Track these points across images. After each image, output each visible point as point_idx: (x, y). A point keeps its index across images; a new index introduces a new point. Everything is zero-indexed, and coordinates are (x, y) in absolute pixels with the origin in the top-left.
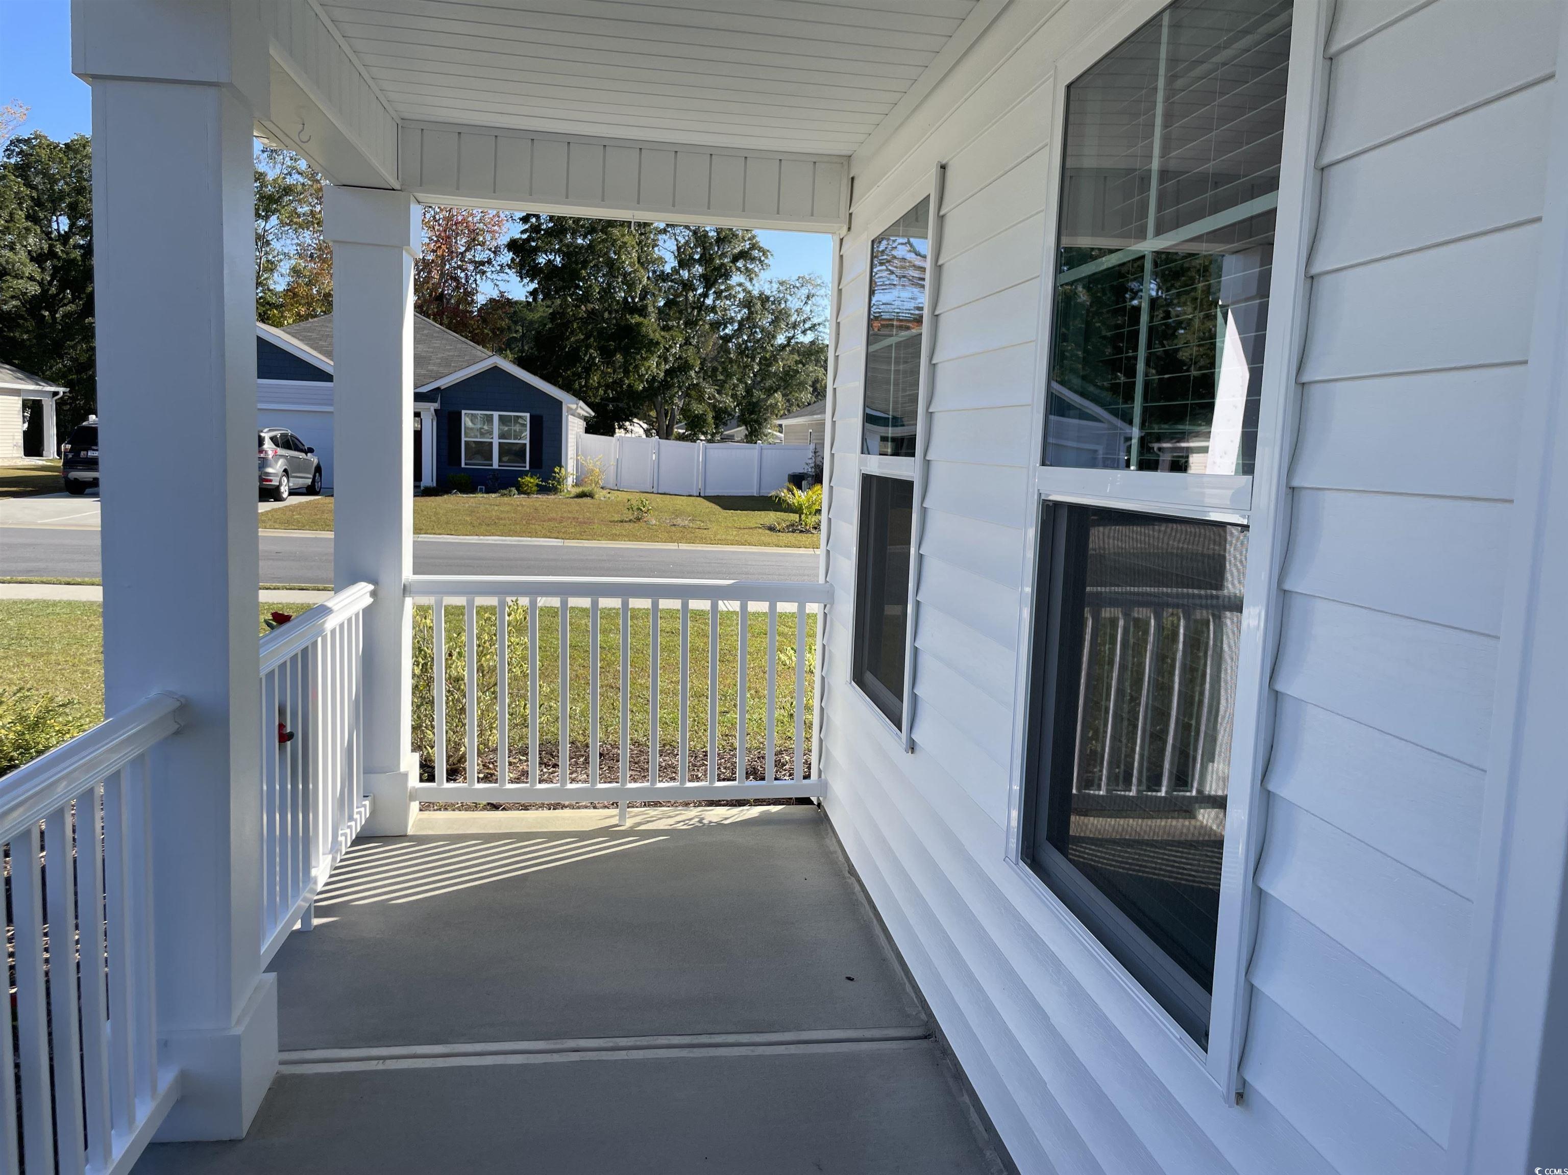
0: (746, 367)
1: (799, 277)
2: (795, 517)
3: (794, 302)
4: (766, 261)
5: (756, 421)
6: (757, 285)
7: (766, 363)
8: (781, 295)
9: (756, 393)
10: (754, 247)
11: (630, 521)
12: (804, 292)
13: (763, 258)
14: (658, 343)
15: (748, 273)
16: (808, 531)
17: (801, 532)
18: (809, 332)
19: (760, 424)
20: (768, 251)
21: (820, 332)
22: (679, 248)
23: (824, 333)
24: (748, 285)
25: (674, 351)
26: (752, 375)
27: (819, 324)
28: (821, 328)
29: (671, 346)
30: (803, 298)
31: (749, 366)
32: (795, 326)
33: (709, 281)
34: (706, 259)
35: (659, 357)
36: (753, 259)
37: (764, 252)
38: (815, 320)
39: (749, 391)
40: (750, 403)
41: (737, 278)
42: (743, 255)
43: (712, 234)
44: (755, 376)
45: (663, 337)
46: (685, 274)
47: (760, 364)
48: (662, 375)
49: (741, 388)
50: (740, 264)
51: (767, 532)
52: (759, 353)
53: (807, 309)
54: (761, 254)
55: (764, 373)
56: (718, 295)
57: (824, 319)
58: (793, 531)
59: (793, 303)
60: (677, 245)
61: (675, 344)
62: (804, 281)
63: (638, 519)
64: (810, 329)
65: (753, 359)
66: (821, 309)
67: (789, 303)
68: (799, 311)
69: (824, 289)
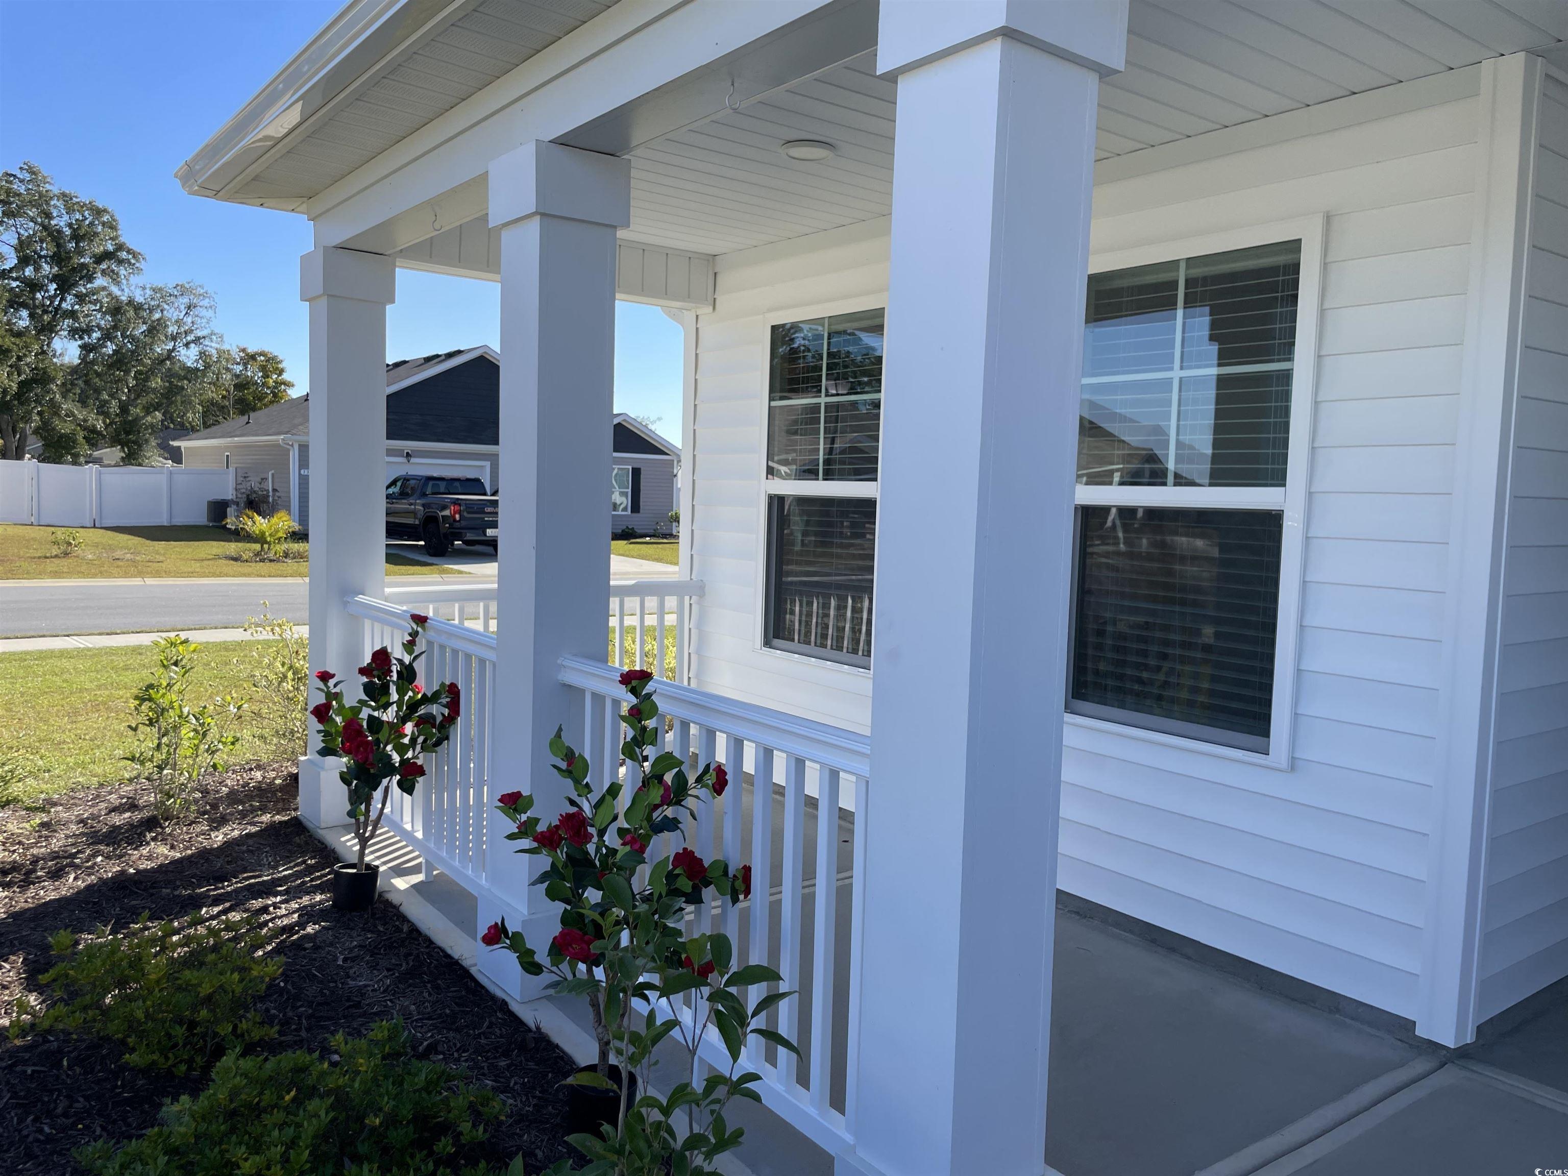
0: (119, 380)
1: (177, 285)
2: (257, 547)
3: (171, 311)
4: (137, 265)
5: (135, 442)
6: (126, 290)
7: (143, 378)
8: (156, 303)
9: (133, 410)
10: (120, 247)
11: (56, 556)
12: (185, 300)
13: (133, 261)
14: (8, 351)
15: (115, 277)
16: (278, 561)
17: (271, 561)
18: (192, 345)
19: (140, 446)
20: (139, 253)
21: (207, 346)
22: (21, 242)
23: (211, 347)
24: (115, 290)
25: (29, 360)
26: (126, 390)
27: (204, 337)
28: (207, 342)
29: (25, 355)
30: (182, 307)
31: (122, 380)
32: (174, 338)
33: (64, 285)
34: (58, 258)
35: (11, 366)
36: (120, 262)
37: (135, 255)
38: (200, 333)
39: (124, 409)
40: (125, 422)
41: (100, 281)
42: (107, 256)
43: (67, 231)
44: (129, 391)
45: (14, 344)
46: (29, 271)
47: (135, 378)
48: (15, 386)
49: (114, 405)
50: (104, 266)
51: (232, 562)
52: (134, 366)
53: (189, 320)
54: (130, 256)
55: (140, 389)
56: (81, 299)
57: (210, 332)
58: (263, 560)
59: (172, 313)
60: (19, 238)
61: (30, 352)
62: (183, 290)
63: (66, 554)
64: (193, 341)
65: (127, 372)
66: (204, 321)
67: (165, 312)
68: (179, 322)
69: (207, 300)
